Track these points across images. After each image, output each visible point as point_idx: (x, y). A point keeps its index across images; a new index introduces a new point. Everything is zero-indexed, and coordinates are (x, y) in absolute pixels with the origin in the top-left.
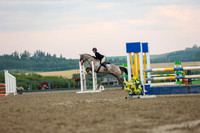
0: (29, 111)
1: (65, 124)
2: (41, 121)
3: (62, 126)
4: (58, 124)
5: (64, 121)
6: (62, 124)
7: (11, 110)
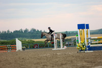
0: (28, 59)
1: (47, 66)
2: (35, 64)
3: (45, 67)
4: (43, 66)
5: (46, 64)
6: (45, 65)
7: (19, 58)
